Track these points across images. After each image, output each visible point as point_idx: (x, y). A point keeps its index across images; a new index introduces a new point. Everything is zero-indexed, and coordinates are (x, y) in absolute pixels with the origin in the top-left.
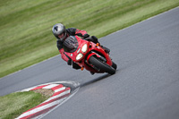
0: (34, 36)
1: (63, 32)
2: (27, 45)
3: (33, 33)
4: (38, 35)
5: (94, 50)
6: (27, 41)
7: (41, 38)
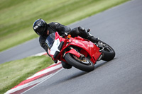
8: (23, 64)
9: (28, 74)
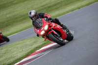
0: (49, 5)
1: (35, 15)
2: (45, 10)
3: (49, 4)
4: (51, 4)
5: (53, 29)
6: (45, 8)
7: (53, 6)
8: (33, 41)
9: (37, 48)
